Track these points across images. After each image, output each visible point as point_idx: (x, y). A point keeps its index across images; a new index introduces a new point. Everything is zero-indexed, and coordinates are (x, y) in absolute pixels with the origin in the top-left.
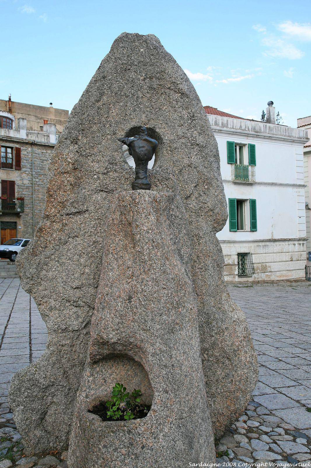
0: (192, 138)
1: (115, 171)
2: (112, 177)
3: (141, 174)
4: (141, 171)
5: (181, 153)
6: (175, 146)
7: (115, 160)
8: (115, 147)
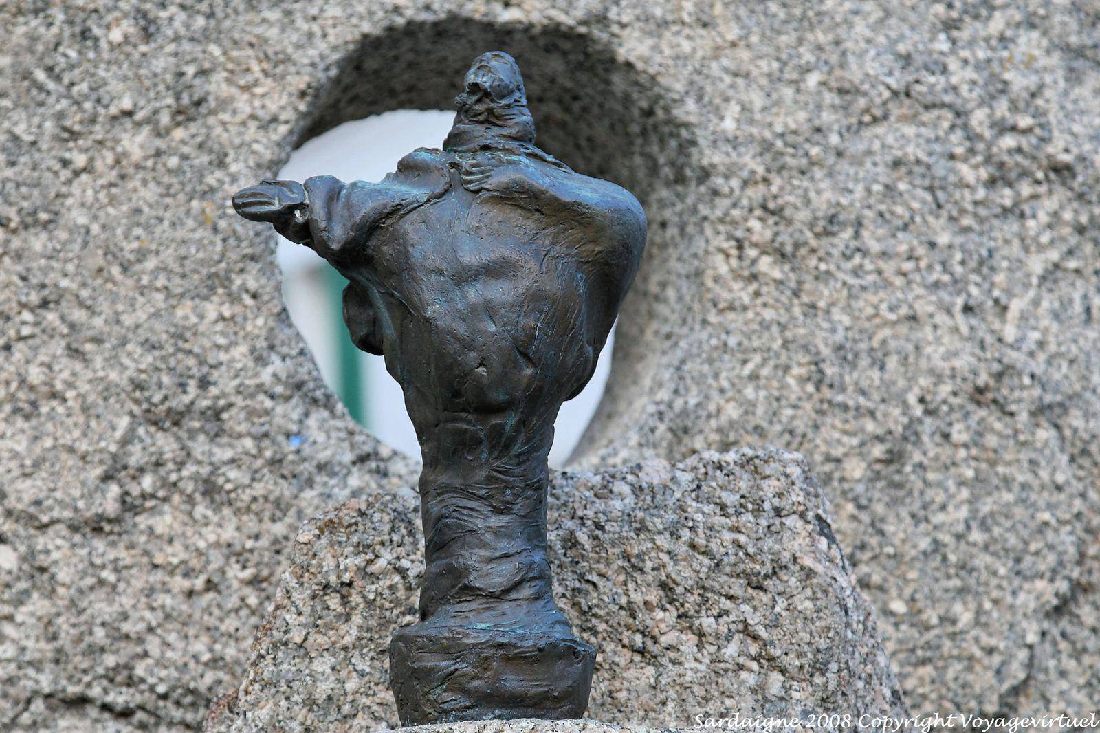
0: (1002, 108)
1: (210, 489)
2: (175, 554)
3: (486, 553)
4: (485, 521)
5: (889, 268)
6: (824, 196)
7: (204, 384)
8: (200, 245)
